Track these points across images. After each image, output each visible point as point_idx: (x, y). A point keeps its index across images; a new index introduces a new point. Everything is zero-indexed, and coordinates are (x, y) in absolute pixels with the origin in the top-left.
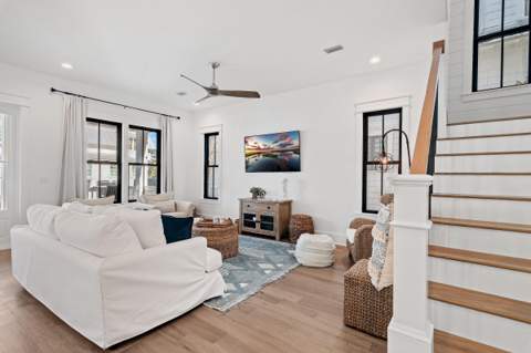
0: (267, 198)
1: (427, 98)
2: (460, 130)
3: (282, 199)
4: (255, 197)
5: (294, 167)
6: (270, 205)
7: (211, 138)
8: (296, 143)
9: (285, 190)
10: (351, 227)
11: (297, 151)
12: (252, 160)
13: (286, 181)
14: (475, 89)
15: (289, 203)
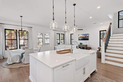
0: (83, 44)
1: (109, 28)
2: (114, 35)
3: (86, 45)
4: (81, 44)
5: (88, 39)
6: (84, 45)
7: (72, 35)
8: (88, 36)
9: (86, 43)
10: (98, 48)
11: (88, 37)
12: (80, 38)
13: (86, 42)
14: (119, 27)
15: (87, 45)
